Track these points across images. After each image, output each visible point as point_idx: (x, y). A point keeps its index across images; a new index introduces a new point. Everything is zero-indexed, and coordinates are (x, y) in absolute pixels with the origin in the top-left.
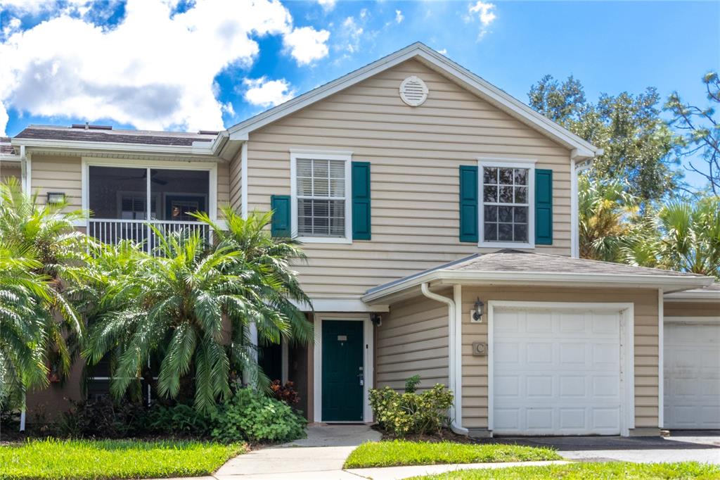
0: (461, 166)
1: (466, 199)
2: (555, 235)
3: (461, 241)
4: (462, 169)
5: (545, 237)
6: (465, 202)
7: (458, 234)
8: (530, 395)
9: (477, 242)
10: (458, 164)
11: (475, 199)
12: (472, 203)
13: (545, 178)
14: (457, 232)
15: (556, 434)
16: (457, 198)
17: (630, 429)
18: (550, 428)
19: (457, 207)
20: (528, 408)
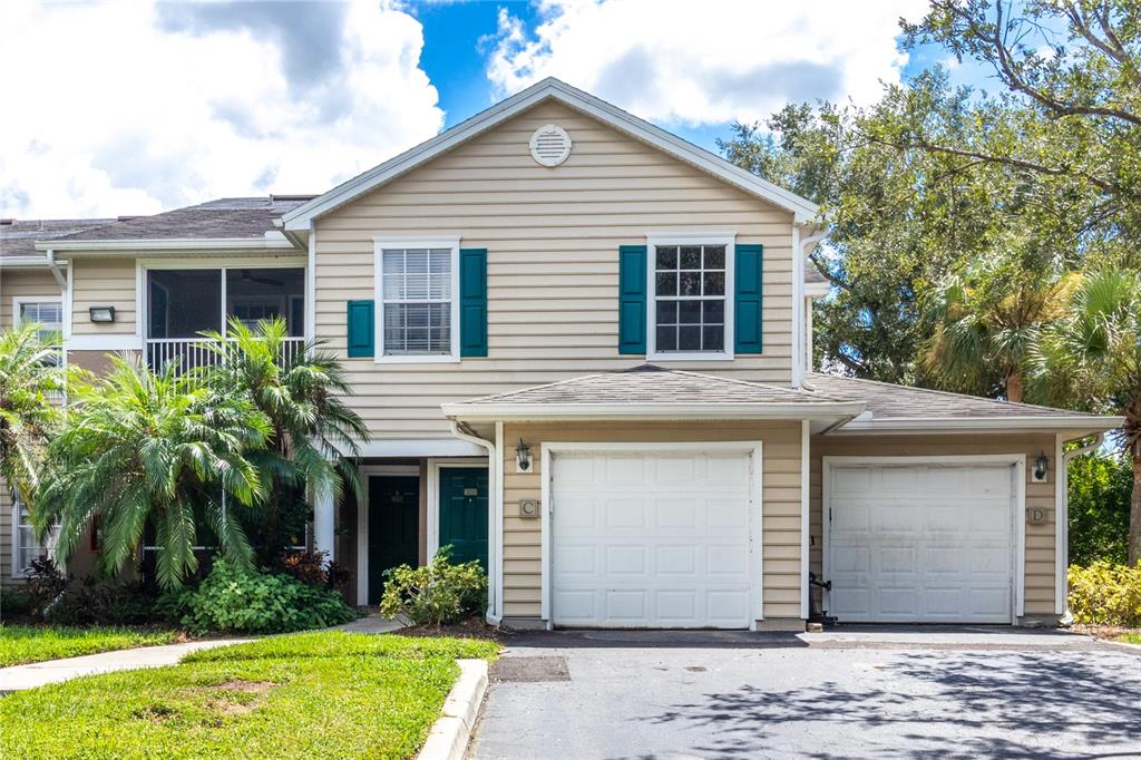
0: (621, 247)
1: (627, 293)
2: (766, 339)
3: (621, 353)
4: (624, 251)
5: (750, 342)
6: (627, 298)
7: (617, 343)
8: (612, 572)
9: (645, 353)
10: (617, 244)
11: (643, 292)
12: (638, 298)
13: (751, 257)
14: (615, 341)
15: (650, 626)
16: (616, 292)
17: (757, 621)
18: (642, 617)
19: (615, 305)
20: (608, 590)
